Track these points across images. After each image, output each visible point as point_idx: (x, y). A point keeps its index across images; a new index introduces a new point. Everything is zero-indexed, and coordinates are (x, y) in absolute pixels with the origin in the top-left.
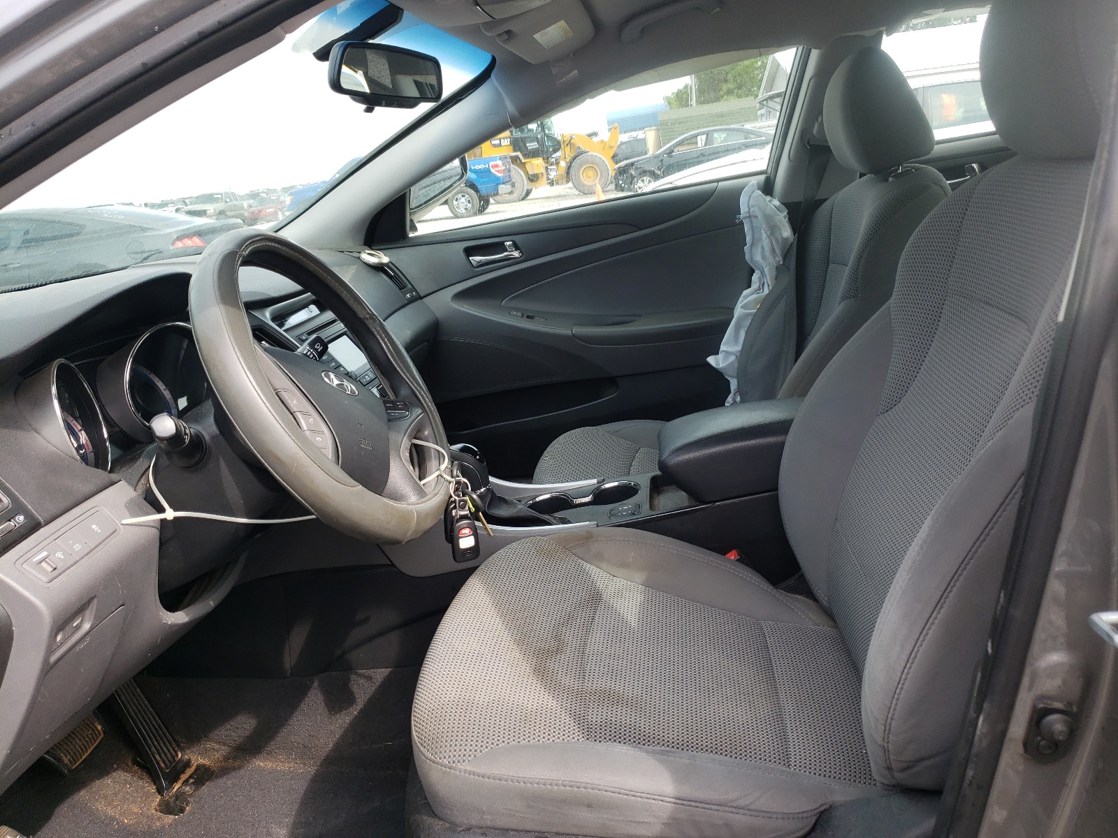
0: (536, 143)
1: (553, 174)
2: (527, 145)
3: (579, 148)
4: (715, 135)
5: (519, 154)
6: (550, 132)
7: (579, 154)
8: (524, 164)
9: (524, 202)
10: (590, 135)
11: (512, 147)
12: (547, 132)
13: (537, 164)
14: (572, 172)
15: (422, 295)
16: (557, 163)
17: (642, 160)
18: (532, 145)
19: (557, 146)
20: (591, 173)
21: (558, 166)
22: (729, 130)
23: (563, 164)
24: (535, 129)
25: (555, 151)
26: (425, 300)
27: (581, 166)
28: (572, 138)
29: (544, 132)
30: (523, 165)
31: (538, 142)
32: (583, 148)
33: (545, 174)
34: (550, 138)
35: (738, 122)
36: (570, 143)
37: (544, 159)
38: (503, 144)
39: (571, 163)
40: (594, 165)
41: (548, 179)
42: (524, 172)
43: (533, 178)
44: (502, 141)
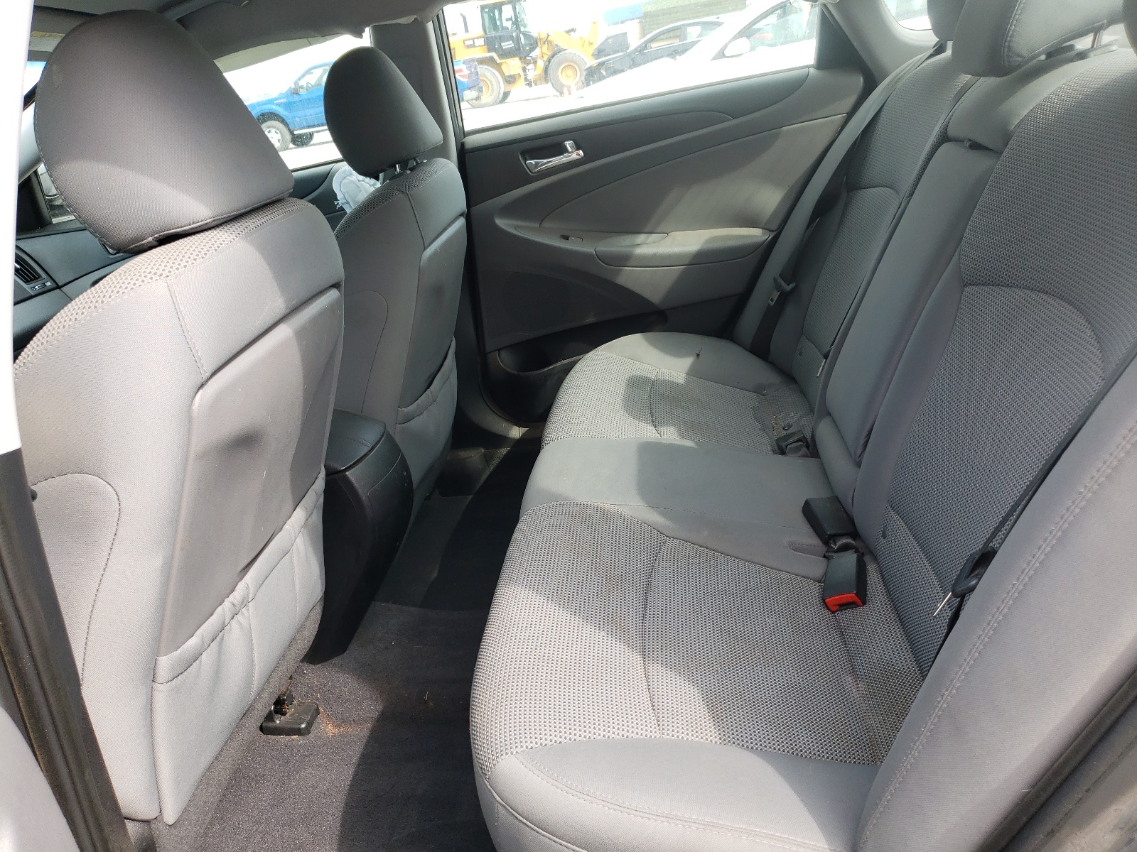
0: (511, 42)
1: (532, 74)
2: (502, 44)
3: (557, 45)
4: (689, 29)
5: (494, 54)
6: (526, 30)
7: (556, 52)
8: (501, 64)
9: (502, 105)
10: (568, 32)
11: (486, 47)
12: (522, 29)
13: (512, 66)
14: (550, 72)
15: (60, 284)
16: (535, 63)
17: (614, 58)
18: (507, 45)
19: (534, 44)
20: (570, 72)
21: (535, 66)
22: (705, 23)
23: (541, 64)
24: (510, 28)
25: (532, 49)
26: (64, 289)
27: (560, 65)
28: (548, 35)
29: (520, 30)
30: (498, 67)
31: (513, 42)
32: (562, 46)
33: (522, 74)
34: (527, 36)
35: (713, 14)
36: (547, 41)
37: (520, 59)
38: (476, 45)
39: (549, 61)
40: (572, 64)
41: (526, 79)
42: (500, 73)
43: (510, 80)
44: (475, 40)
